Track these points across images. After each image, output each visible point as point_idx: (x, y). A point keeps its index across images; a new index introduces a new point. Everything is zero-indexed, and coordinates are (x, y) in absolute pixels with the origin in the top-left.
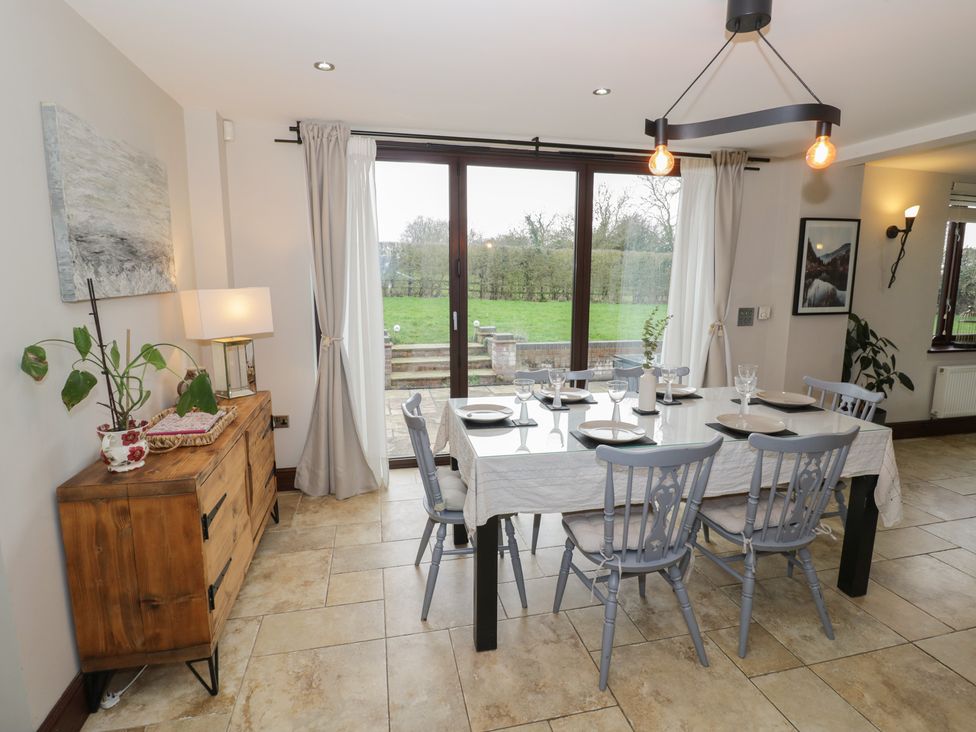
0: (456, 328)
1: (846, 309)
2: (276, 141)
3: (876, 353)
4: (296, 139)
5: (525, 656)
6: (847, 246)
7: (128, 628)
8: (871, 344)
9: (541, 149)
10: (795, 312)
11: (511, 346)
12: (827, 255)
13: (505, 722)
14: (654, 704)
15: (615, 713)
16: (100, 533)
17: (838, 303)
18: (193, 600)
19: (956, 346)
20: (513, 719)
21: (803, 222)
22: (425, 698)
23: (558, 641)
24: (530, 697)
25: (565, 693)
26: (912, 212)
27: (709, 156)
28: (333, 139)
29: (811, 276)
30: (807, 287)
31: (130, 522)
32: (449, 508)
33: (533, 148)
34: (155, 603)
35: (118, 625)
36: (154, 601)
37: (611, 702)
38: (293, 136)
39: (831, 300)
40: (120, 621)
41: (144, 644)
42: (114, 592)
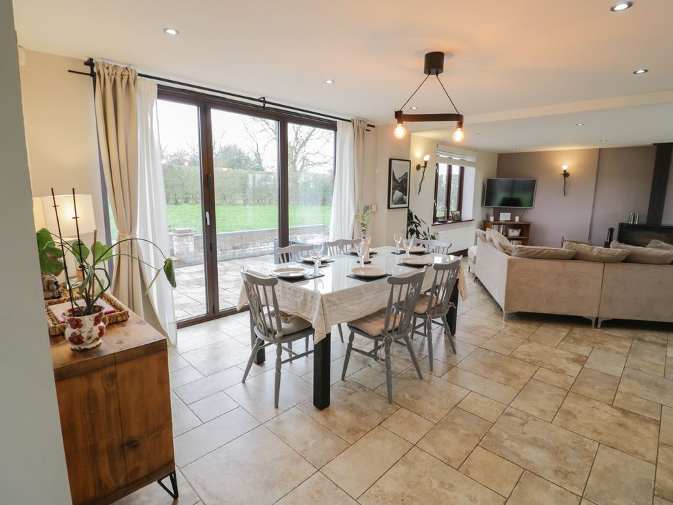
0: (208, 224)
1: (406, 205)
2: (69, 71)
3: (416, 226)
4: (89, 72)
5: (346, 403)
6: (407, 173)
7: (113, 470)
8: (414, 222)
9: (267, 105)
10: (389, 207)
11: (190, 237)
12: (400, 178)
13: (362, 434)
14: (415, 401)
15: (403, 410)
16: (91, 399)
17: (404, 202)
18: (164, 431)
19: (439, 222)
20: (364, 431)
21: (390, 160)
22: (314, 441)
23: (355, 392)
24: (363, 419)
25: (378, 412)
26: (427, 158)
27: (350, 121)
28: (125, 78)
29: (395, 189)
30: (393, 194)
31: (117, 384)
32: (286, 333)
33: (262, 104)
34: (135, 443)
35: (105, 470)
36: (135, 441)
37: (398, 407)
38: (88, 69)
39: (402, 201)
40: (107, 467)
41: (126, 479)
42: (103, 445)
